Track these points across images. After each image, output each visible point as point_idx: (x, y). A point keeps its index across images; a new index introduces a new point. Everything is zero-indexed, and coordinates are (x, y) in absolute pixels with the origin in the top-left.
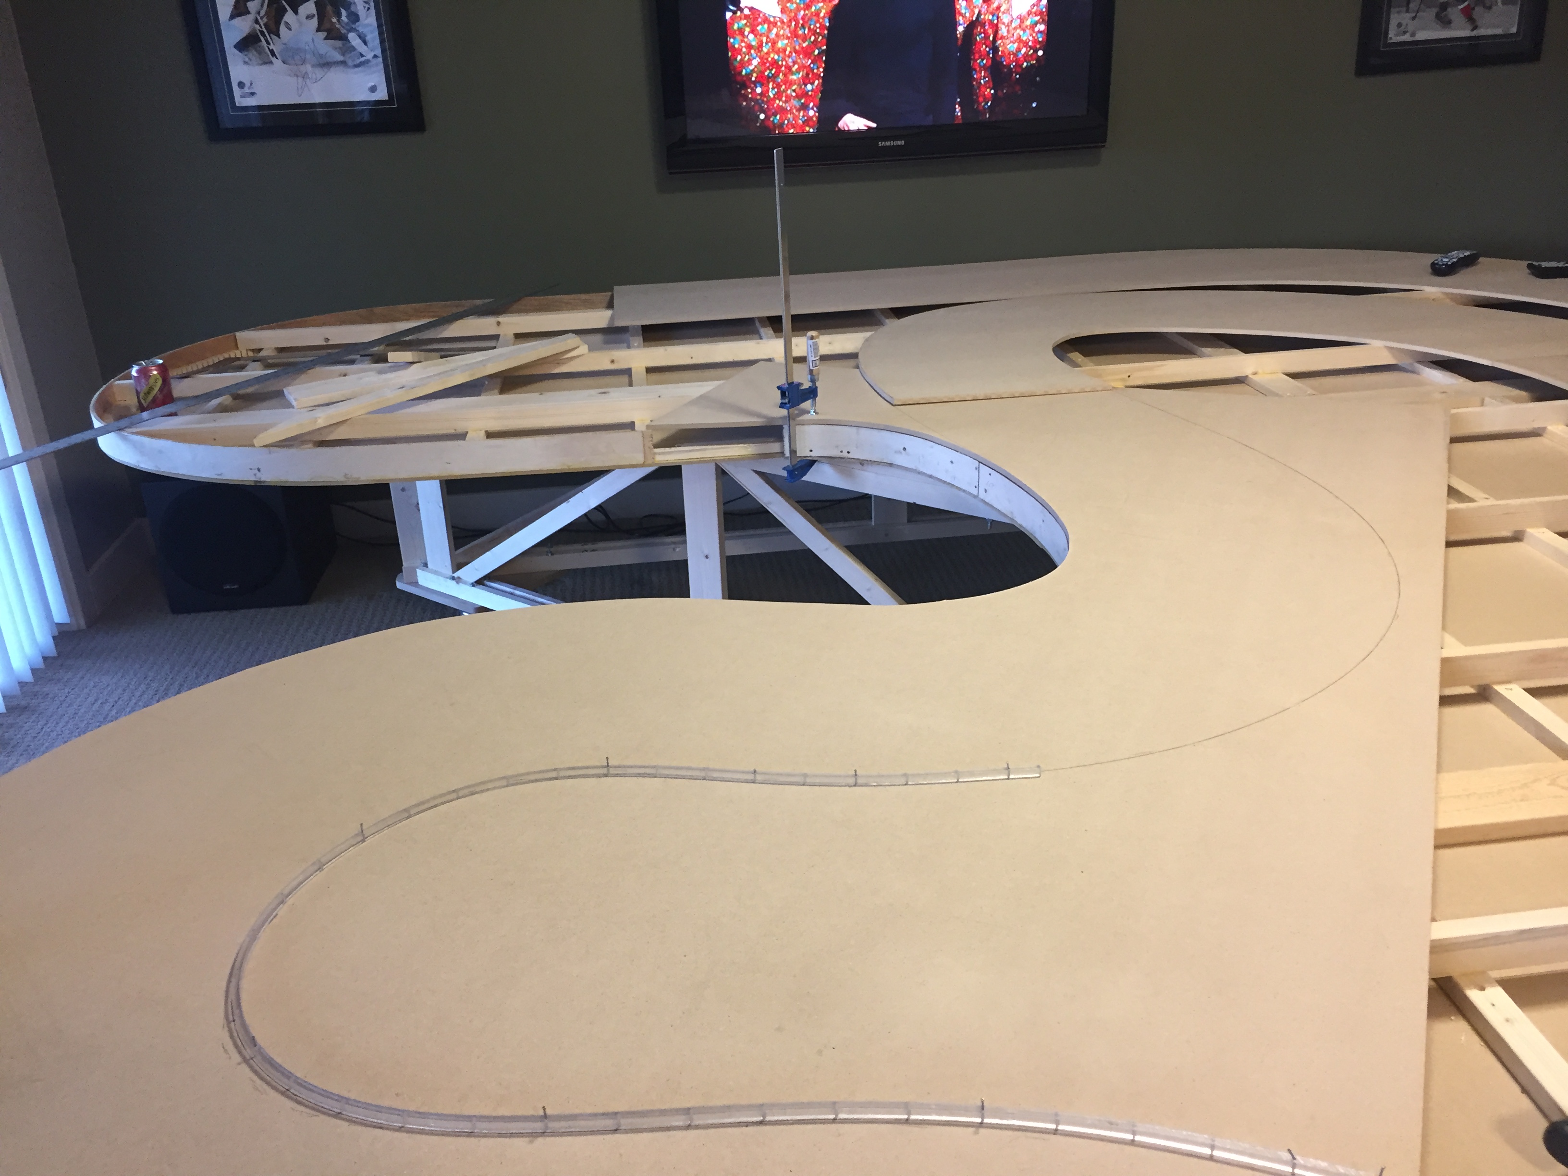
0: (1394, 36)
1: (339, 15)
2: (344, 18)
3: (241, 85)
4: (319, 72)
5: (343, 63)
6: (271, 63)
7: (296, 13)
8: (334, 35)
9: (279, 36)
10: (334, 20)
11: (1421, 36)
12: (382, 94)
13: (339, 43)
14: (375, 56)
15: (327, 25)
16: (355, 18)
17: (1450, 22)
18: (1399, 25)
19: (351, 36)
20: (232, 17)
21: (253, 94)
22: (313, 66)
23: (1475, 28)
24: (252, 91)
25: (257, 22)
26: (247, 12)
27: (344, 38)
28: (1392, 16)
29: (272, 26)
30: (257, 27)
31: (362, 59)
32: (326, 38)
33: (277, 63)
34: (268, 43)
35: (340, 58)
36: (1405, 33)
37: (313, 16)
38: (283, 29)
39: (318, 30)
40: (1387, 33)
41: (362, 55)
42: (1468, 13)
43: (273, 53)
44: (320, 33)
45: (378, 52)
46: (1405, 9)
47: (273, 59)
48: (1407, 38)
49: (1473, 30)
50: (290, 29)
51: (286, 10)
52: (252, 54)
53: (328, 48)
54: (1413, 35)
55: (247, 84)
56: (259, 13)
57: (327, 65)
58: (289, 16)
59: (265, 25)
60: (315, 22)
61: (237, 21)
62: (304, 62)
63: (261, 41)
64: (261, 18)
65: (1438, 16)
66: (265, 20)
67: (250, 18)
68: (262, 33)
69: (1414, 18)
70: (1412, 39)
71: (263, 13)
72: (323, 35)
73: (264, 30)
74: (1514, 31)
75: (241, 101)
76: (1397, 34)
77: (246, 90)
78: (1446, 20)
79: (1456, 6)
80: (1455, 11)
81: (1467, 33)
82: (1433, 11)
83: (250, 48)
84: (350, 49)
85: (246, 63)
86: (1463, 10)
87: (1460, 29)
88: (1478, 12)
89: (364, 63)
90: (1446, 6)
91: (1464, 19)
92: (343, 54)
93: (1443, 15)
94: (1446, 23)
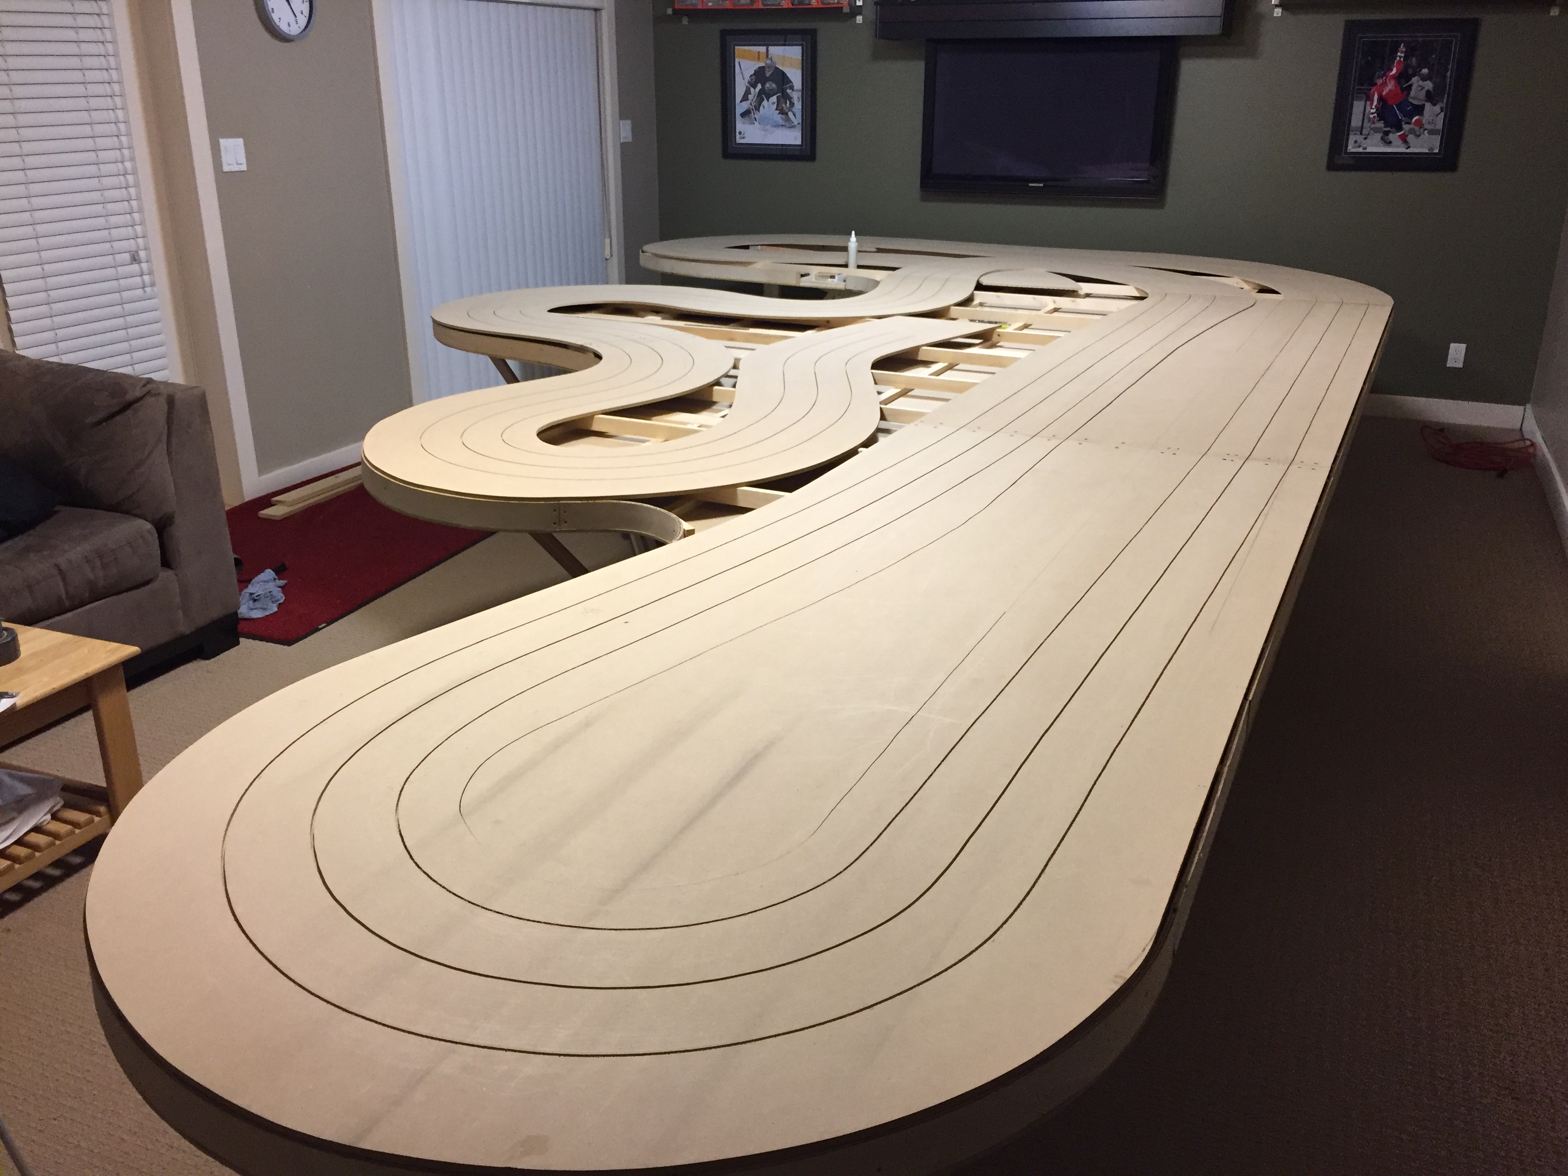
0: (1351, 148)
1: (786, 103)
2: (788, 105)
3: (740, 133)
4: (773, 129)
5: (785, 126)
6: (754, 123)
7: (768, 101)
8: (782, 112)
9: (759, 111)
10: (784, 105)
11: (1369, 150)
12: (799, 142)
13: (784, 116)
14: (799, 123)
15: (780, 108)
16: (792, 104)
17: (1390, 142)
18: (1356, 142)
19: (790, 114)
20: (741, 102)
21: (744, 138)
22: (771, 126)
23: (1408, 147)
24: (743, 136)
25: (751, 104)
26: (747, 99)
27: (787, 114)
28: (1351, 136)
29: (757, 106)
30: (751, 107)
31: (793, 124)
32: (779, 114)
33: (756, 123)
34: (754, 114)
35: (783, 123)
36: (1360, 147)
37: (775, 103)
38: (761, 108)
39: (776, 110)
40: (1347, 146)
41: (793, 123)
42: (1404, 139)
43: (755, 118)
44: (777, 111)
45: (800, 122)
46: (1359, 133)
47: (755, 122)
48: (1360, 150)
49: (1407, 149)
50: (764, 108)
51: (764, 100)
52: (747, 119)
53: (778, 118)
54: (1365, 148)
55: (743, 133)
56: (752, 100)
57: (777, 126)
58: (765, 102)
59: (754, 106)
60: (775, 105)
61: (744, 103)
62: (767, 125)
63: (751, 113)
64: (753, 103)
65: (1382, 138)
66: (755, 104)
67: (749, 102)
68: (753, 109)
69: (1365, 139)
70: (1364, 151)
71: (754, 100)
72: (778, 112)
73: (754, 108)
74: (1436, 151)
75: (739, 140)
76: (1353, 148)
77: (742, 136)
78: (1388, 141)
79: (1395, 133)
80: (1394, 137)
81: (1402, 149)
82: (1379, 135)
83: (746, 116)
84: (788, 119)
85: (744, 123)
86: (1399, 136)
87: (1397, 148)
88: (1411, 138)
89: (793, 127)
90: (1386, 133)
91: (1400, 142)
92: (785, 121)
93: (1386, 138)
94: (1388, 143)
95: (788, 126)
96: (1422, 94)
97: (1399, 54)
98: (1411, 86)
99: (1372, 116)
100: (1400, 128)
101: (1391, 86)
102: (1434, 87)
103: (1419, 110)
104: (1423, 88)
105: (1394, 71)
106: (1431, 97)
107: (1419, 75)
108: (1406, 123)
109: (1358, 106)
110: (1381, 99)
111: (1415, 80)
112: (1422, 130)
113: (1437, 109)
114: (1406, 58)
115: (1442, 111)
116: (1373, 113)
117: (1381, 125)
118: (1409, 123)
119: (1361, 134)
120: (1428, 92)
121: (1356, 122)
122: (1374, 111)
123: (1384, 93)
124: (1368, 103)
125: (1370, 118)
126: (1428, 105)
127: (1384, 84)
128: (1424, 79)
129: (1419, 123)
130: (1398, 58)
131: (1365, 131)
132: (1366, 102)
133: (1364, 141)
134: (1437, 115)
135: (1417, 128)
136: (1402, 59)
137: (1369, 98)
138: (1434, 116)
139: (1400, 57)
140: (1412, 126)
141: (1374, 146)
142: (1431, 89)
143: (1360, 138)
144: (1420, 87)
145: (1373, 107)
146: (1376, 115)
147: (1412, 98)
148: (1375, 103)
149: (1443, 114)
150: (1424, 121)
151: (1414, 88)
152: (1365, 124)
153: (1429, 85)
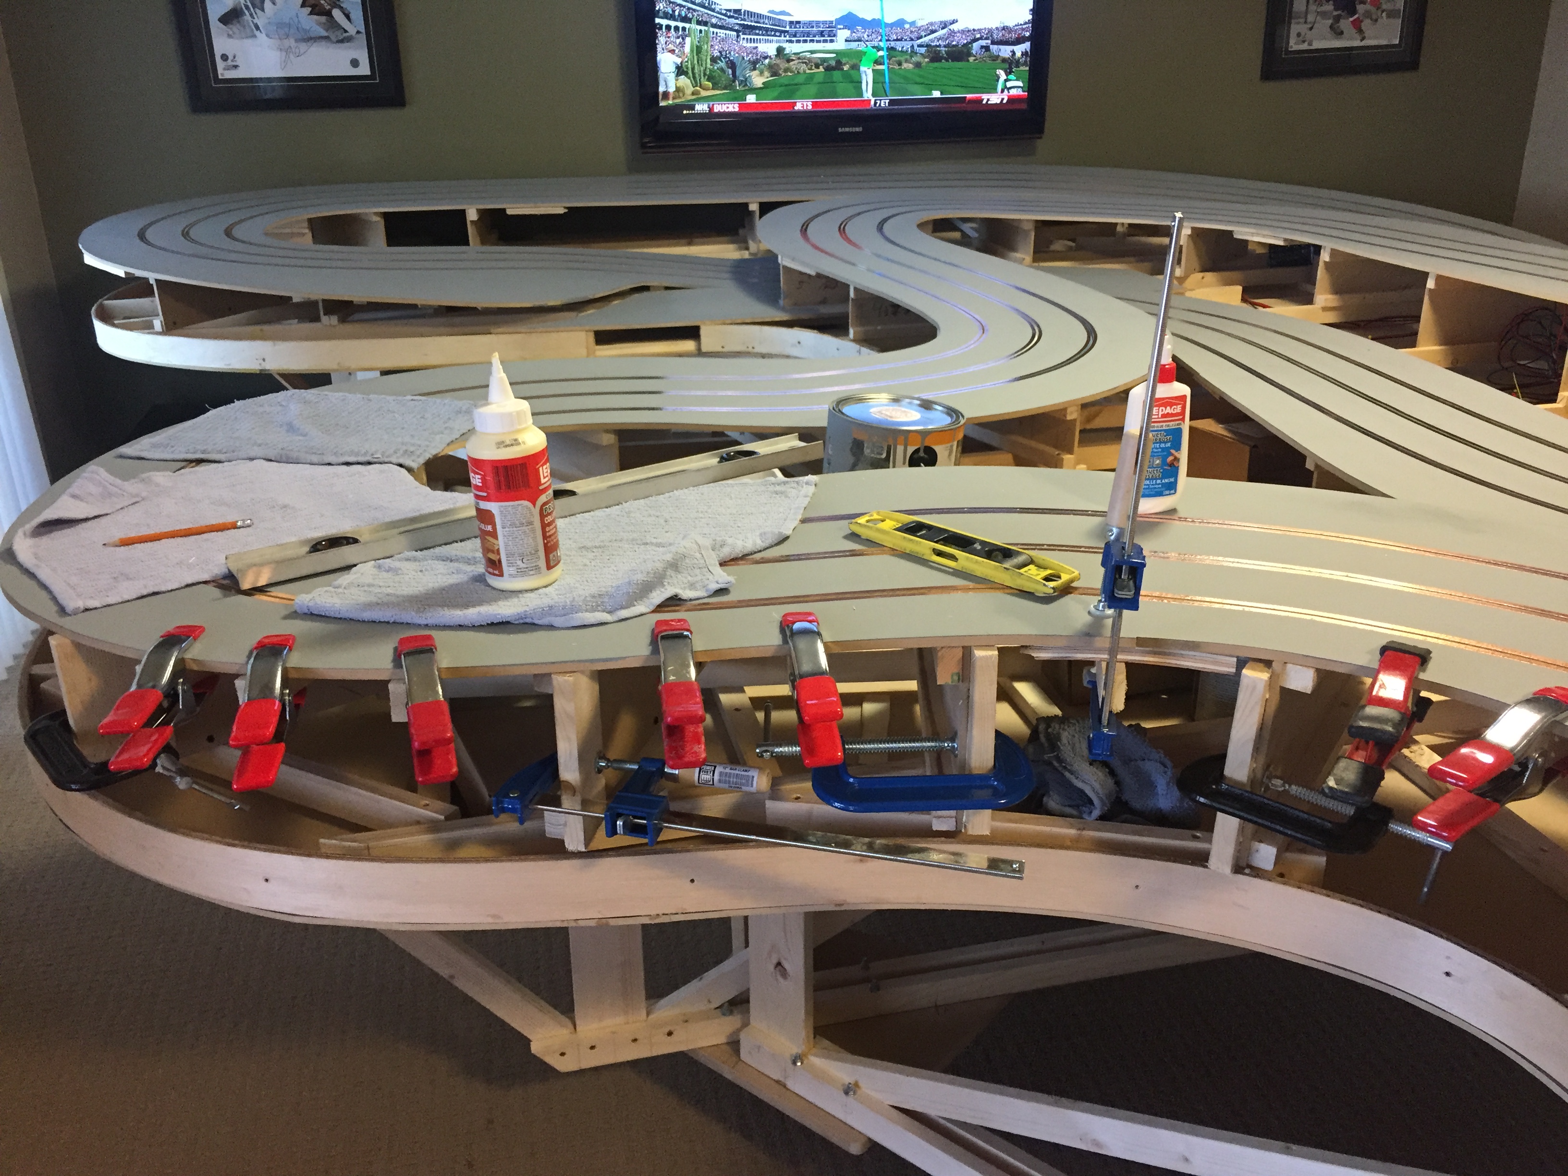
0: (1293, 45)
3: (225, 57)
4: (303, 46)
5: (327, 38)
6: (254, 36)
8: (318, 10)
9: (263, 10)
11: (1317, 45)
12: (364, 69)
13: (323, 19)
15: (311, 1)
18: (1299, 35)
19: (337, 13)
21: (236, 67)
23: (1363, 39)
24: (234, 64)
27: (328, 14)
28: (1293, 26)
31: (347, 34)
32: (311, 13)
33: (262, 37)
34: (251, 15)
36: (1304, 42)
38: (267, 3)
39: (303, 6)
40: (1288, 42)
41: (346, 31)
42: (1357, 25)
43: (257, 28)
44: (304, 9)
46: (1303, 20)
47: (257, 33)
48: (1305, 47)
49: (1361, 40)
50: (275, 4)
52: (235, 28)
53: (312, 23)
54: (1310, 44)
55: (231, 58)
57: (310, 39)
63: (245, 15)
65: (1331, 27)
68: (247, 7)
69: (1311, 29)
70: (1309, 48)
72: (307, 10)
73: (249, 4)
75: (223, 72)
76: (1295, 44)
77: (229, 62)
78: (1339, 31)
79: (1347, 18)
80: (1346, 24)
81: (1357, 43)
82: (1329, 23)
83: (235, 22)
84: (333, 25)
85: (229, 36)
86: (1352, 22)
87: (1350, 40)
88: (1366, 24)
89: (349, 39)
90: (1337, 19)
91: (1354, 31)
92: (327, 30)
93: (1336, 26)
94: (1339, 34)
95: (334, 38)
100: (1353, 12)
108: (1361, 3)
112: (1379, 12)
117: (1329, 6)
118: (1364, 3)
119: (1305, 22)
121: (1299, 4)
129: (1376, 3)
131: (1310, 18)
133: (1309, 32)
135: (1373, 9)
140: (1366, 6)
141: (1319, 40)
143: (1304, 28)
152: (1311, 7)
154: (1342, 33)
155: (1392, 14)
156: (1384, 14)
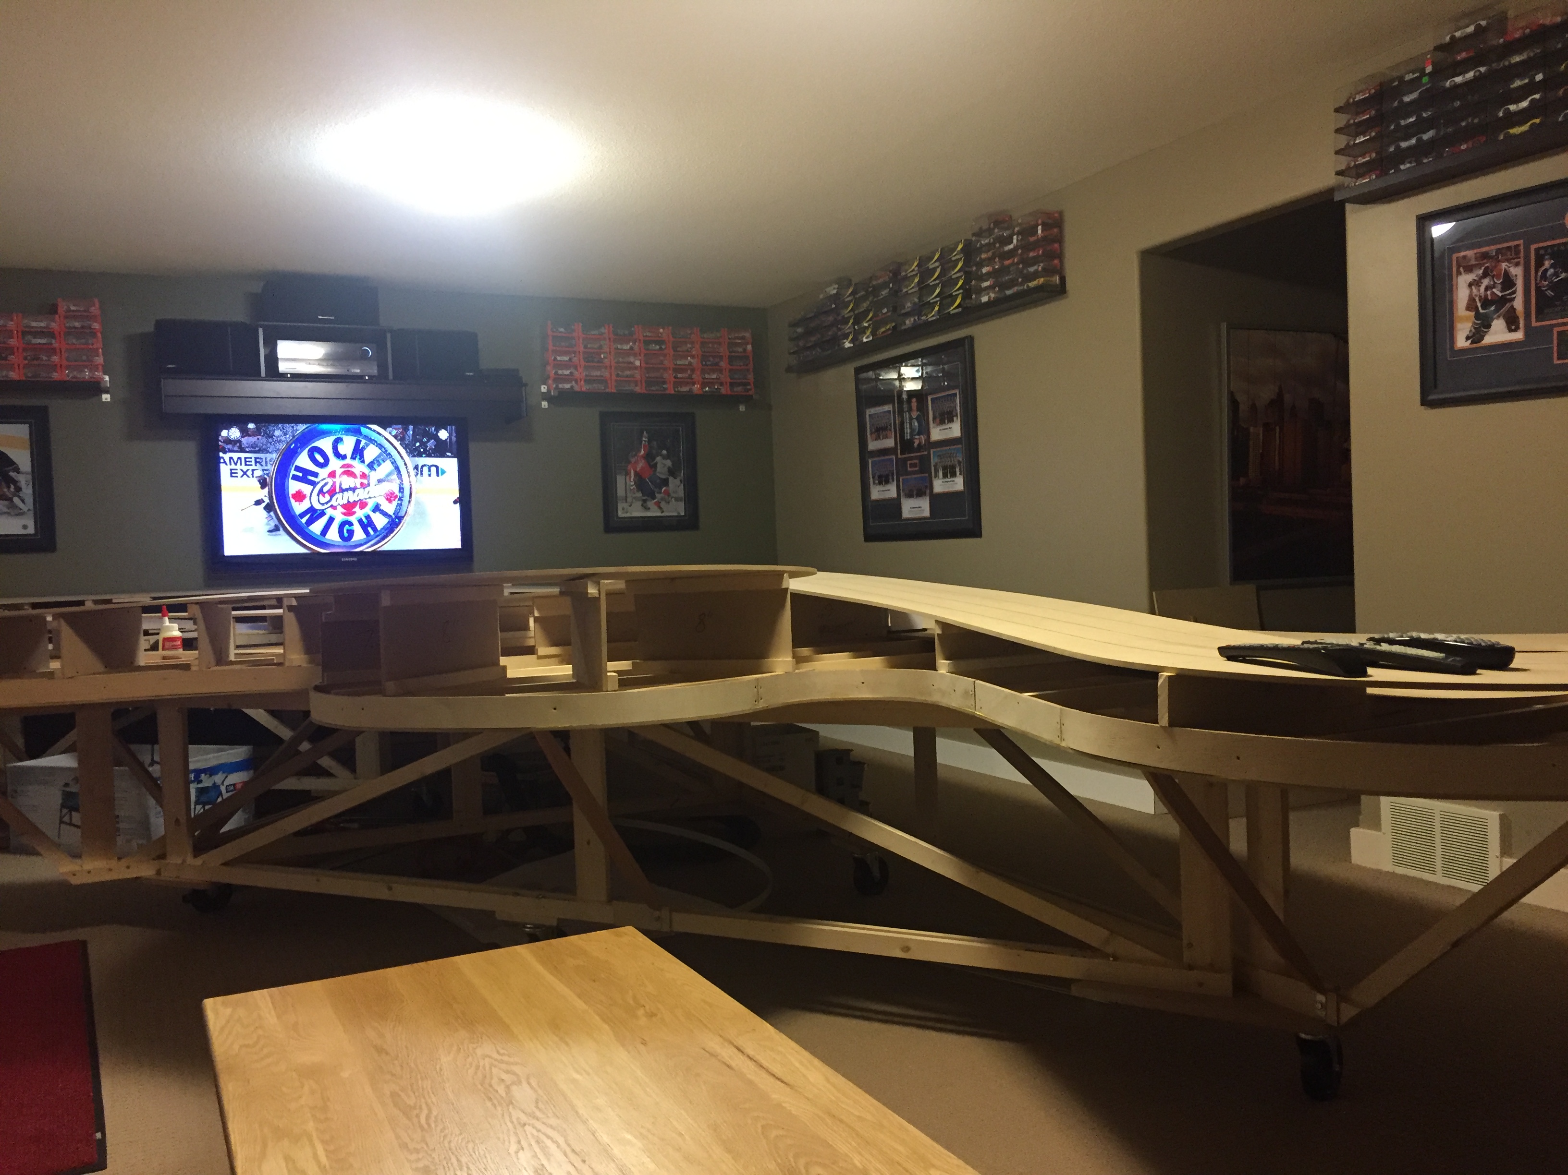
0: (621, 514)
1: (9, 487)
2: (12, 490)
5: (8, 513)
10: (5, 490)
11: (635, 514)
12: (31, 530)
13: (6, 503)
16: (18, 489)
18: (623, 509)
19: (16, 500)
23: (662, 512)
27: (11, 500)
28: (619, 504)
31: (21, 511)
36: (627, 512)
40: (617, 512)
41: (21, 509)
42: (658, 504)
46: (625, 501)
48: (628, 515)
54: (631, 514)
65: (642, 505)
69: (630, 506)
70: (630, 516)
74: (683, 514)
76: (623, 513)
78: (647, 507)
79: (651, 501)
80: (651, 504)
81: (659, 514)
82: (640, 503)
84: (13, 506)
86: (655, 503)
87: (654, 512)
88: (663, 504)
89: (22, 514)
90: (645, 501)
91: (656, 508)
92: (8, 509)
93: (645, 505)
94: (647, 509)
95: (12, 513)
96: (666, 469)
97: (644, 439)
98: (656, 464)
99: (632, 488)
100: (654, 498)
101: (641, 464)
102: (673, 465)
103: (665, 482)
104: (665, 465)
105: (642, 452)
106: (672, 472)
107: (661, 455)
108: (658, 493)
109: (620, 480)
110: (636, 474)
111: (658, 459)
112: (670, 498)
113: (678, 479)
114: (649, 441)
115: (681, 483)
116: (632, 486)
117: (639, 494)
118: (660, 493)
119: (626, 502)
120: (669, 468)
121: (621, 492)
122: (632, 483)
123: (638, 469)
124: (628, 478)
125: (631, 490)
126: (671, 479)
127: (636, 462)
128: (665, 458)
129: (667, 493)
130: (643, 442)
131: (629, 500)
132: (626, 479)
133: (630, 508)
134: (679, 487)
135: (667, 497)
136: (647, 443)
137: (627, 474)
138: (676, 486)
139: (645, 441)
140: (662, 495)
141: (636, 512)
142: (671, 466)
143: (625, 505)
144: (663, 465)
145: (632, 480)
146: (634, 487)
147: (659, 473)
148: (632, 478)
149: (682, 485)
150: (671, 492)
151: (659, 466)
152: (629, 495)
153: (669, 463)
154: (649, 509)
155: (677, 499)
156: (673, 500)
